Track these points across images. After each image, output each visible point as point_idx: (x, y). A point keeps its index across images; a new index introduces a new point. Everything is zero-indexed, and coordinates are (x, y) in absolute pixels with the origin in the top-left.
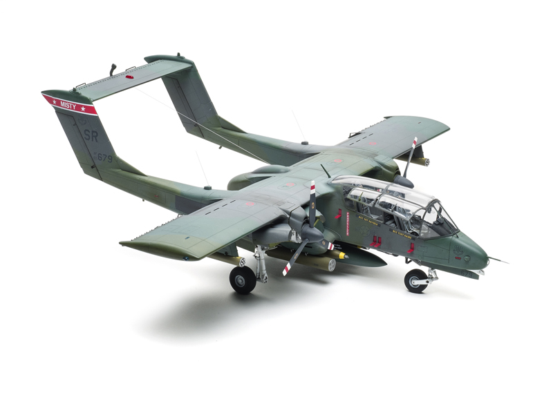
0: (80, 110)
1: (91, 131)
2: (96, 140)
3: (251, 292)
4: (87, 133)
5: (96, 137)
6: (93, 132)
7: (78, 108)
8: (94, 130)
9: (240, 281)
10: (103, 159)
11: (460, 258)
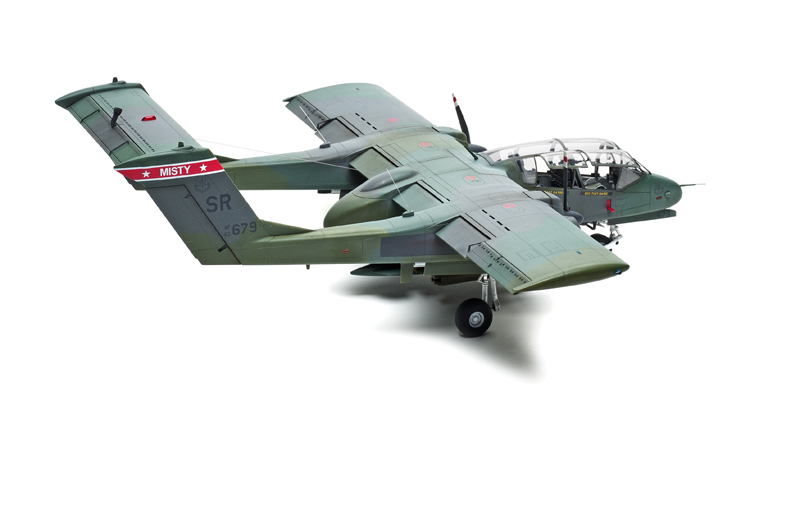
0: (199, 171)
1: (218, 197)
2: (228, 206)
3: (488, 330)
4: (211, 201)
5: (227, 203)
6: (222, 196)
7: (195, 169)
8: (224, 193)
9: (476, 320)
10: (241, 230)
11: (660, 197)
